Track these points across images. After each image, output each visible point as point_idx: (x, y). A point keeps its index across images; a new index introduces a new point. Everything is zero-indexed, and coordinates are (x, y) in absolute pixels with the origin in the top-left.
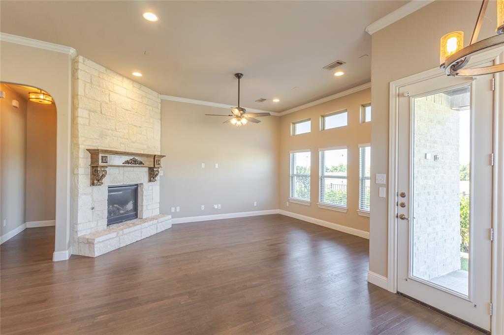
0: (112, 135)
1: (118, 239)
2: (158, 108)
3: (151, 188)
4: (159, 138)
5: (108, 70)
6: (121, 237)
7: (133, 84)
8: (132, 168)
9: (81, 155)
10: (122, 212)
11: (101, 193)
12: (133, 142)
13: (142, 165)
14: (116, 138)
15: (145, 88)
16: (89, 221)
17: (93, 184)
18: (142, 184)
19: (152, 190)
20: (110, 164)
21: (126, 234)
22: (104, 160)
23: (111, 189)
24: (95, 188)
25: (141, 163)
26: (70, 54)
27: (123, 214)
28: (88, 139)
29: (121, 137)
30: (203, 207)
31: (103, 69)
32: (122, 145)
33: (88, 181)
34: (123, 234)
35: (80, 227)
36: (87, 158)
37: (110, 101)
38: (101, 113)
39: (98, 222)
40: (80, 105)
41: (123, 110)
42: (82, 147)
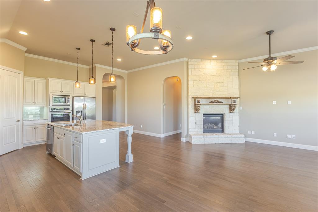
0: (205, 89)
1: (204, 139)
2: (236, 69)
3: (231, 117)
4: (237, 86)
5: (202, 60)
6: (206, 139)
7: (217, 61)
8: (217, 105)
9: (190, 100)
10: (215, 128)
11: (200, 117)
12: (217, 91)
13: (222, 103)
14: (207, 91)
15: (225, 60)
16: (194, 129)
17: (195, 112)
18: (225, 114)
19: (233, 118)
20: (202, 103)
21: (208, 138)
22: (199, 101)
23: (205, 115)
24: (197, 114)
25: (221, 102)
26: (185, 60)
27: (215, 129)
28: (193, 93)
29: (210, 90)
30: (275, 135)
31: (200, 60)
32: (211, 94)
33: (193, 111)
34: (207, 138)
35: (190, 130)
36: (193, 101)
37: (203, 74)
38: (199, 80)
39: (198, 130)
40: (190, 79)
41: (211, 76)
42: (190, 96)
